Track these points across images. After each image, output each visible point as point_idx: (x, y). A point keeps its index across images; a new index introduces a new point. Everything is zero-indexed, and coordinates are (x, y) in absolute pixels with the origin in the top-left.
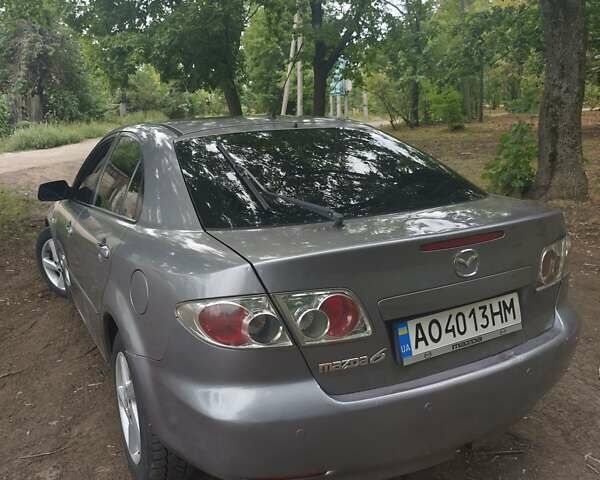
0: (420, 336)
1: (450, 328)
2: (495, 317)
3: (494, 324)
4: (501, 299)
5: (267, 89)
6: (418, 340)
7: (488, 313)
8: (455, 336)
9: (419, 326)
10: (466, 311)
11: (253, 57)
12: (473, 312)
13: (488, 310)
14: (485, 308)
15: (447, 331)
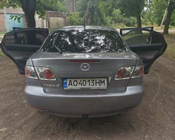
0: (70, 83)
1: (81, 83)
2: (97, 84)
3: (96, 85)
4: (100, 79)
5: (160, 17)
6: (69, 84)
7: (95, 82)
8: (82, 86)
9: (70, 81)
10: (87, 80)
11: (157, 6)
12: (89, 81)
13: (95, 81)
14: (94, 80)
15: (79, 84)
